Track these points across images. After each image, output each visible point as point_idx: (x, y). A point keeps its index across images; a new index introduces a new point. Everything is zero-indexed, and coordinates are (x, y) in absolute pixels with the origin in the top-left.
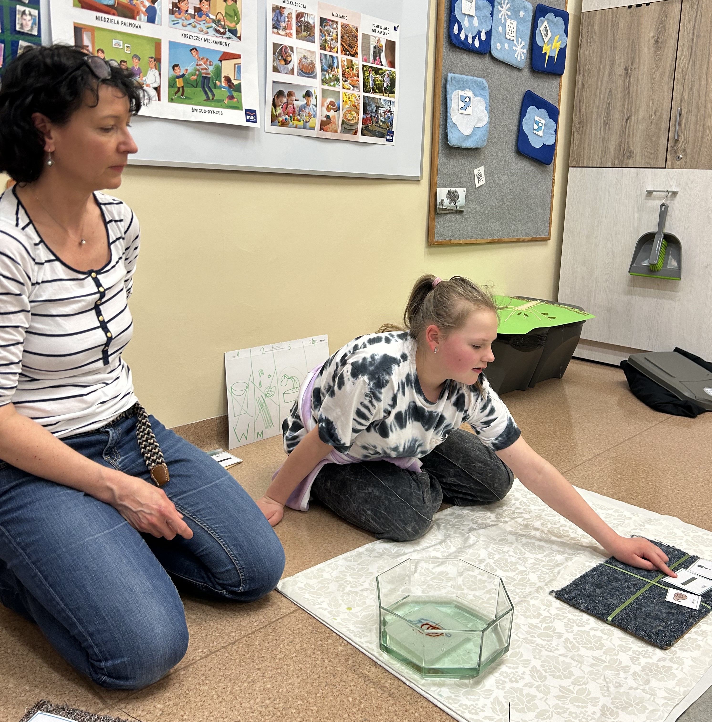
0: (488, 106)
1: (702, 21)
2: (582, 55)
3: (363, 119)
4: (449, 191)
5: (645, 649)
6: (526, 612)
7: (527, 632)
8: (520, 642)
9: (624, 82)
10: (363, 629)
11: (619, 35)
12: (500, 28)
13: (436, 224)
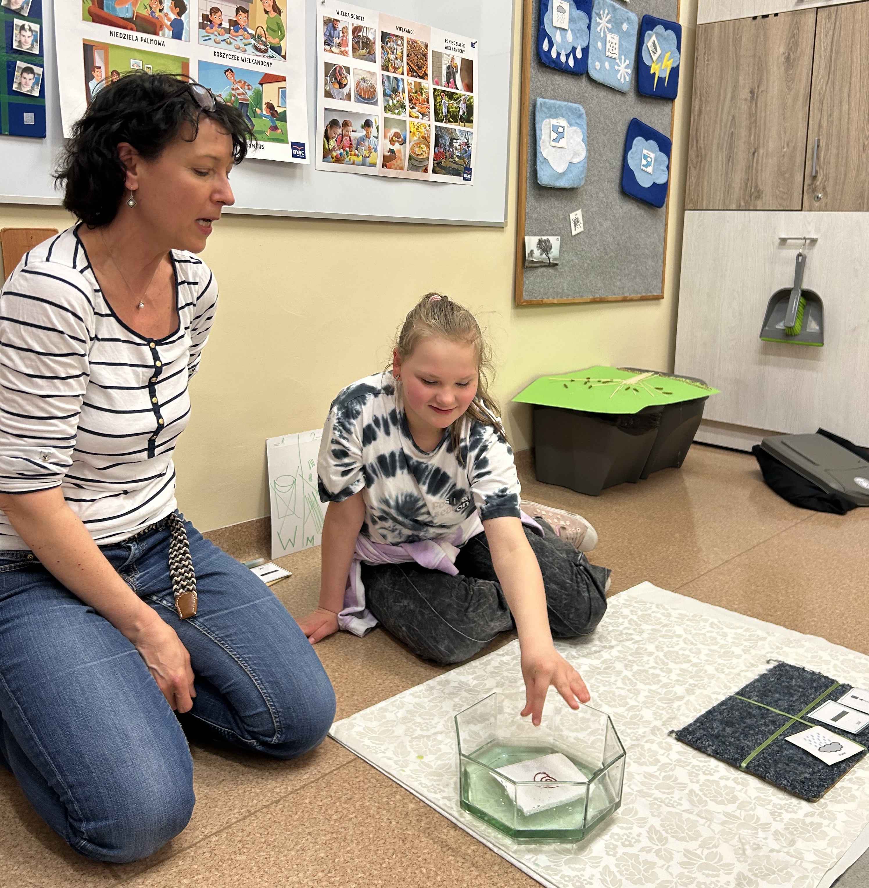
0: (586, 138)
1: (842, 34)
2: (698, 76)
3: (435, 153)
4: (539, 240)
5: (788, 802)
6: (640, 759)
7: (642, 783)
8: (633, 796)
9: (750, 108)
10: (438, 783)
11: (742, 52)
12: (599, 44)
13: (525, 279)
